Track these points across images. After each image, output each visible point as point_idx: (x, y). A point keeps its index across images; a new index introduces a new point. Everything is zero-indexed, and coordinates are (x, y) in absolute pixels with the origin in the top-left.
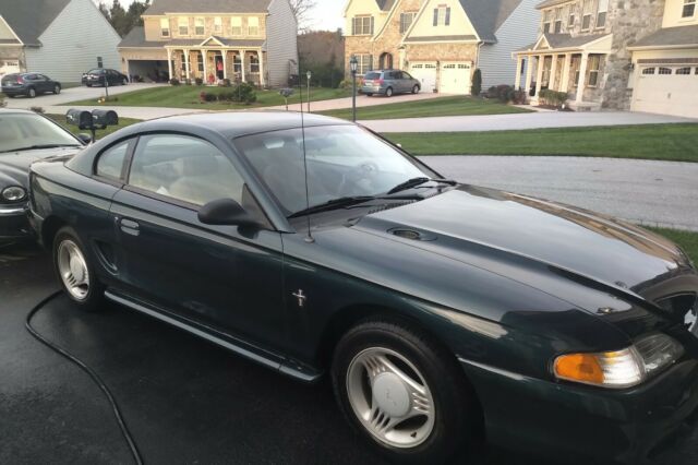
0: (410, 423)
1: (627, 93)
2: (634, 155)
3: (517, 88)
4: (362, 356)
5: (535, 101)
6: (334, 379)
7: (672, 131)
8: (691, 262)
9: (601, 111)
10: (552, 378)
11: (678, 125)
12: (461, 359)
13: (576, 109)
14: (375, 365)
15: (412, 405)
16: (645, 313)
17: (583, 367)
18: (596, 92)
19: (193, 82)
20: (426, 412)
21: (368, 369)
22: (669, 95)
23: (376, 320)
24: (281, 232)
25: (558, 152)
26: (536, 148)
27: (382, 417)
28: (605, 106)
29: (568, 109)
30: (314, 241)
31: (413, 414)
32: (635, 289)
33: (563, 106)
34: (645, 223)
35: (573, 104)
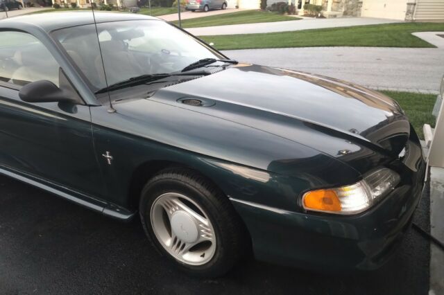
0: (200, 247)
1: (359, 5)
2: (364, 44)
3: (290, 4)
4: (160, 200)
5: (301, 12)
6: (142, 218)
7: (387, 28)
8: (403, 111)
9: (342, 17)
10: (301, 210)
11: (391, 24)
12: (231, 199)
13: (327, 16)
14: (171, 206)
15: (199, 234)
16: (370, 152)
17: (324, 200)
18: (340, 5)
19: (70, 6)
20: (210, 239)
21: (166, 208)
22: (385, 5)
23: (168, 172)
24: (90, 106)
25: (315, 44)
26: (302, 42)
27: (180, 243)
28: (345, 14)
29: (322, 17)
30: (115, 112)
31: (201, 240)
32: (364, 134)
33: (319, 15)
34: (370, 88)
35: (325, 13)
